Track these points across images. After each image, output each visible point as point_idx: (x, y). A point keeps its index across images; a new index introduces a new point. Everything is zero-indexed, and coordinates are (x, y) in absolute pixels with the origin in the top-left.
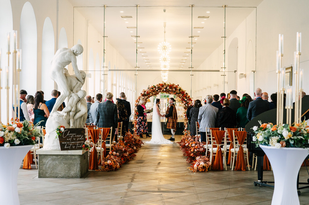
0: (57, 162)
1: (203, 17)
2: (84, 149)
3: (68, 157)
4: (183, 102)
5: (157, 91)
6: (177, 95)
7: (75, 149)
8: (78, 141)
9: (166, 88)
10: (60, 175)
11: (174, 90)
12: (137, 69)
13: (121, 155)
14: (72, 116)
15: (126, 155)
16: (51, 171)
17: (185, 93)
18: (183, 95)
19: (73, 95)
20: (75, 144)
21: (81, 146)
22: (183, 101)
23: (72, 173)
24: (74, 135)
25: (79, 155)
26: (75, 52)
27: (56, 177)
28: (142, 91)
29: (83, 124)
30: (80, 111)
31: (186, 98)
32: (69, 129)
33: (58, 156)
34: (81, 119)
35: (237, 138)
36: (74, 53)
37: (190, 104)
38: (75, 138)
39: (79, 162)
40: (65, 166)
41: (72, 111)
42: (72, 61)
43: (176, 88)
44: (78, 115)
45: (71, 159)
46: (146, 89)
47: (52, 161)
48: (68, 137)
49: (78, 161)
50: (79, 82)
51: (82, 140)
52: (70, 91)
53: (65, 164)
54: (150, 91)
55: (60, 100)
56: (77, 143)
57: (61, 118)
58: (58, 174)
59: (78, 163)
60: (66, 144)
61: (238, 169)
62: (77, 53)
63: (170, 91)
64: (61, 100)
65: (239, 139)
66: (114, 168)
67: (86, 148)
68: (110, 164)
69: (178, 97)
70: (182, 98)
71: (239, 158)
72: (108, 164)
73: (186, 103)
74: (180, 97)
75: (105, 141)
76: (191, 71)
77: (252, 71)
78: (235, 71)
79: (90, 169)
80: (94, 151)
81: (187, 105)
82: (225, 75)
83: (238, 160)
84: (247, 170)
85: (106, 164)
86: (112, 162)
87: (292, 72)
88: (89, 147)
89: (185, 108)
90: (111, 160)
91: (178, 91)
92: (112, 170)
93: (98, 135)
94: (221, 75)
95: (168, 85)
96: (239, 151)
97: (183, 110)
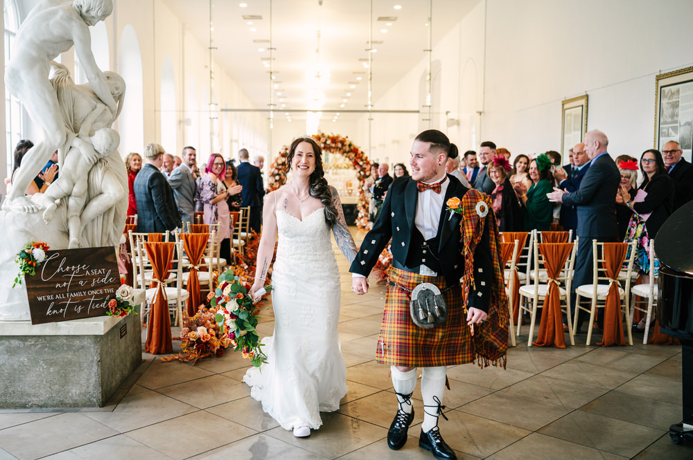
0: (24, 359)
1: (387, 19)
2: (114, 314)
3: (59, 342)
4: (355, 168)
6: (345, 154)
7: (83, 315)
8: (93, 289)
9: (325, 143)
10: (35, 399)
11: (340, 145)
12: (272, 107)
14: (75, 211)
16: (7, 388)
17: (359, 152)
18: (356, 155)
19: (76, 143)
20: (84, 297)
21: (103, 305)
22: (356, 166)
23: (75, 392)
24: (82, 271)
25: (96, 337)
26: (84, 10)
27: (24, 406)
28: (282, 148)
29: (115, 232)
30: (101, 193)
31: (362, 160)
32: (64, 253)
33: (26, 340)
34: (106, 217)
35: (543, 262)
36: (81, 15)
38: (83, 278)
39: (96, 358)
40: (52, 370)
41: (73, 194)
42: (76, 40)
43: (343, 142)
44: (96, 206)
45: (70, 348)
47: (6, 357)
48: (61, 277)
49: (92, 355)
50: (100, 106)
51: (108, 285)
52: (65, 130)
53: (51, 363)
55: (31, 159)
56: (91, 297)
57: (36, 217)
58: (29, 395)
59: (92, 362)
60: (51, 301)
61: (545, 343)
62: (93, 13)
63: (332, 147)
64: (35, 159)
65: (551, 263)
66: (214, 348)
67: (122, 310)
68: (203, 339)
69: (347, 159)
70: (353, 160)
71: (549, 314)
72: (199, 339)
73: (361, 170)
74: (350, 159)
75: (196, 268)
76: (368, 111)
77: (478, 112)
78: (447, 113)
79: (149, 352)
80: (158, 302)
81: (362, 173)
82: (429, 120)
83: (546, 320)
84: (568, 346)
85: (191, 339)
86: (211, 331)
87: (587, 106)
88: (131, 307)
89: (360, 179)
90: (208, 325)
91: (347, 149)
92: (210, 356)
93: (171, 259)
94: (423, 120)
95: (329, 137)
96: (549, 296)
97: (357, 183)
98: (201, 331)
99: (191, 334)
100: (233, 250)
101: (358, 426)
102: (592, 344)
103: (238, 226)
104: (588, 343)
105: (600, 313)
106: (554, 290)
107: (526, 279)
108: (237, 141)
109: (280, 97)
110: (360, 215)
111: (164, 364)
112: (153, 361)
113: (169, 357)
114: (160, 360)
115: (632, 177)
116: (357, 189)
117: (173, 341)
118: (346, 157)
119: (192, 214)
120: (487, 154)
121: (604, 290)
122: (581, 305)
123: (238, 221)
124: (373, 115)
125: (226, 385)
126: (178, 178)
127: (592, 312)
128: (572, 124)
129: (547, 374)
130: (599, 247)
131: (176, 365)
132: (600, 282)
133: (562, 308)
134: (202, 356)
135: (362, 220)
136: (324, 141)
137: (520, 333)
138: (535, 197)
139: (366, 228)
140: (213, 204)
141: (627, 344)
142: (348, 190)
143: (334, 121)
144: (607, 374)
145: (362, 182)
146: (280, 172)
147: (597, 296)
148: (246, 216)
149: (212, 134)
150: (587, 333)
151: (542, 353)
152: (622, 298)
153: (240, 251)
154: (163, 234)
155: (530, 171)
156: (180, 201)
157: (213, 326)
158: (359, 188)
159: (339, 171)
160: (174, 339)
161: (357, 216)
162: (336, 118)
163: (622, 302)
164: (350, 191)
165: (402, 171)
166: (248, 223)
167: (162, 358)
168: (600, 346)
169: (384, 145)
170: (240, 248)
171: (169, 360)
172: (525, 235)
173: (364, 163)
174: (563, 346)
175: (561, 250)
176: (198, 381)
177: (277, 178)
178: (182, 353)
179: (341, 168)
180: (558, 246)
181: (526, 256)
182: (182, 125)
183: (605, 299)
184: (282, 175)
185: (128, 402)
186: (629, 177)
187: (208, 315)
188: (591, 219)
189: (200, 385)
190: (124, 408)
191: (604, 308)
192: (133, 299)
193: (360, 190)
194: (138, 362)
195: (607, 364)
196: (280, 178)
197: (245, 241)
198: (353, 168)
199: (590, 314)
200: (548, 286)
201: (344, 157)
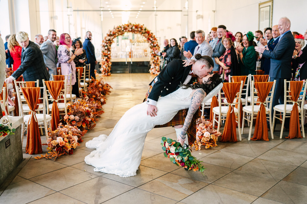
4: (148, 42)
5: (123, 31)
6: (143, 34)
9: (132, 28)
11: (140, 29)
12: (102, 9)
13: (82, 120)
15: (90, 120)
17: (150, 33)
18: (148, 35)
22: (149, 41)
28: (108, 31)
31: (152, 38)
35: (256, 92)
37: (155, 43)
46: (112, 29)
54: (116, 32)
61: (258, 138)
63: (136, 31)
65: (261, 93)
66: (67, 149)
67: (3, 132)
68: (61, 144)
69: (144, 37)
70: (147, 38)
71: (260, 122)
72: (58, 144)
73: (152, 43)
74: (146, 37)
75: (56, 101)
76: (154, 11)
77: (213, 11)
78: (197, 11)
79: (28, 153)
80: (32, 123)
81: (152, 44)
82: (188, 15)
83: (258, 126)
84: (270, 139)
85: (53, 145)
86: (66, 139)
87: (273, 6)
88: (10, 130)
89: (151, 48)
90: (64, 136)
91: (144, 31)
92: (65, 155)
93: (38, 97)
94: (184, 15)
95: (134, 25)
96: (260, 112)
97: (149, 50)
98: (59, 140)
99: (53, 142)
100: (80, 89)
101: (154, 198)
102: (283, 138)
103: (83, 75)
104: (281, 137)
105: (287, 120)
106: (263, 108)
107: (245, 102)
108: (85, 28)
109: (107, 5)
110: (151, 67)
111: (37, 161)
112: (30, 160)
113: (39, 156)
114: (33, 158)
115: (301, 43)
116: (149, 53)
117: (42, 146)
118: (143, 36)
119: (55, 69)
120: (222, 32)
121: (290, 108)
122: (276, 116)
123: (83, 72)
124: (158, 13)
125: (74, 173)
126: (45, 48)
127: (283, 121)
128: (264, 16)
129: (261, 157)
130: (288, 84)
131: (44, 161)
132: (288, 103)
133: (267, 118)
134: (60, 155)
135: (153, 70)
136: (131, 27)
137: (243, 132)
138: (246, 56)
139: (155, 74)
140: (69, 63)
141: (302, 137)
142: (145, 54)
143: (137, 17)
144: (294, 156)
145: (152, 49)
146: (108, 44)
147: (286, 111)
148: (88, 69)
149: (70, 24)
150: (280, 131)
151: (257, 144)
152: (299, 112)
153: (85, 89)
154: (35, 82)
155: (243, 41)
156: (47, 62)
157: (67, 136)
158: (151, 53)
159: (139, 43)
160: (43, 145)
161: (150, 67)
162: (138, 16)
163: (300, 114)
164: (146, 55)
165: (174, 42)
166: (89, 73)
167: (35, 157)
168: (288, 139)
169: (163, 30)
170: (85, 88)
171: (40, 158)
172: (245, 77)
173: (153, 39)
174: (268, 140)
175: (267, 86)
176: (56, 172)
177: (106, 48)
178: (47, 153)
179: (141, 42)
180: (265, 83)
181: (245, 89)
182: (53, 19)
183: (290, 112)
184: (109, 46)
185: (11, 188)
186: (299, 43)
187: (64, 129)
188: (278, 67)
189: (58, 174)
190: (8, 193)
191: (289, 118)
192: (11, 124)
193: (151, 54)
194: (20, 160)
195: (292, 150)
196: (108, 48)
197: (88, 83)
198: (147, 41)
199: (282, 121)
200: (260, 106)
201: (142, 36)
